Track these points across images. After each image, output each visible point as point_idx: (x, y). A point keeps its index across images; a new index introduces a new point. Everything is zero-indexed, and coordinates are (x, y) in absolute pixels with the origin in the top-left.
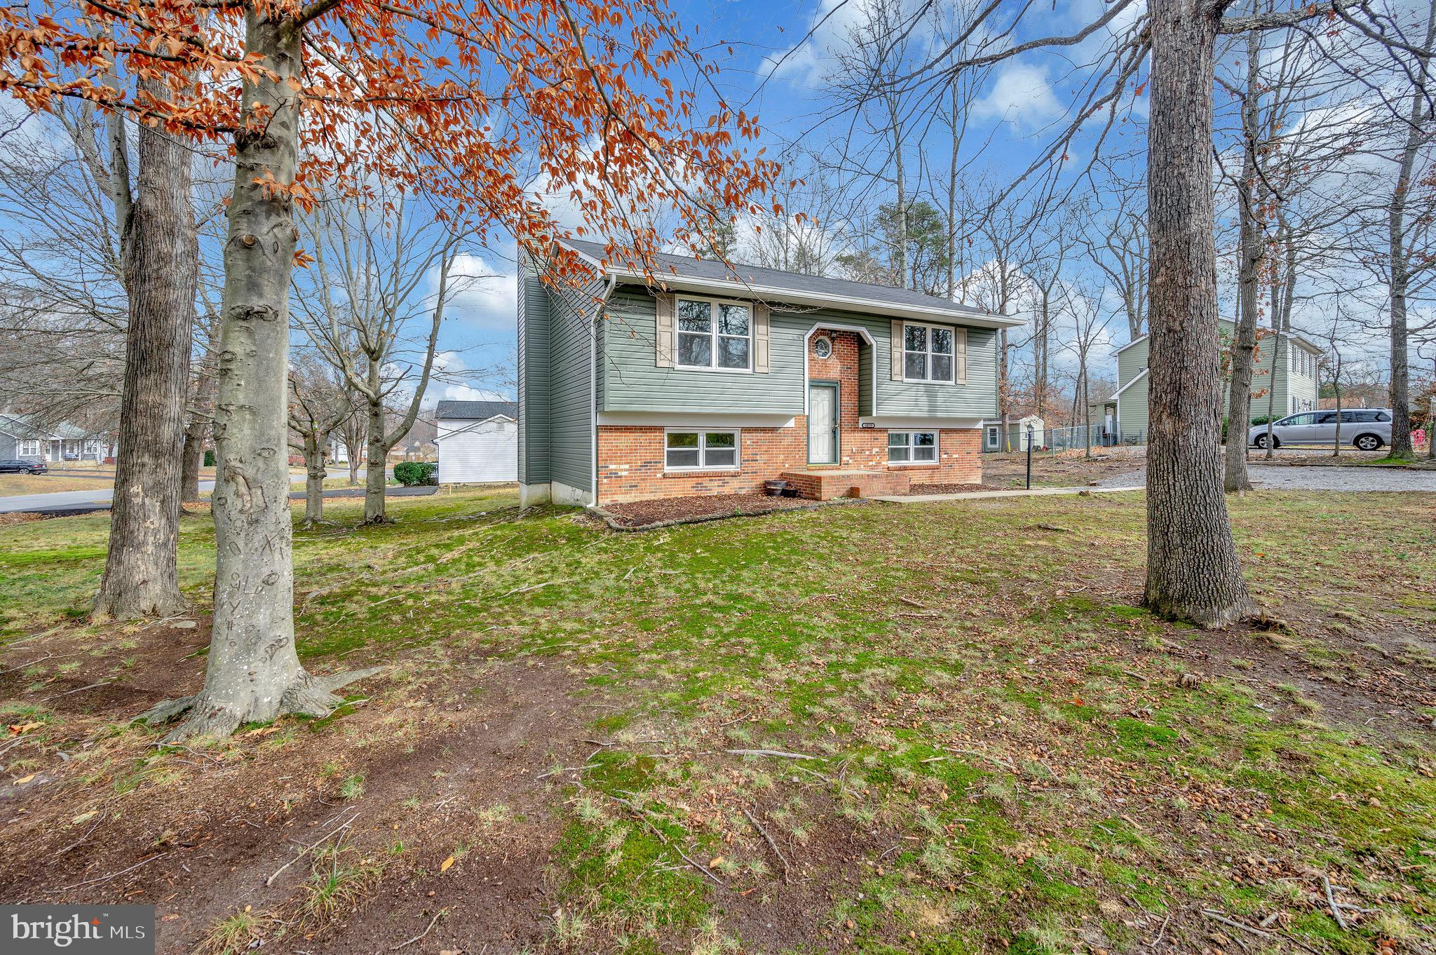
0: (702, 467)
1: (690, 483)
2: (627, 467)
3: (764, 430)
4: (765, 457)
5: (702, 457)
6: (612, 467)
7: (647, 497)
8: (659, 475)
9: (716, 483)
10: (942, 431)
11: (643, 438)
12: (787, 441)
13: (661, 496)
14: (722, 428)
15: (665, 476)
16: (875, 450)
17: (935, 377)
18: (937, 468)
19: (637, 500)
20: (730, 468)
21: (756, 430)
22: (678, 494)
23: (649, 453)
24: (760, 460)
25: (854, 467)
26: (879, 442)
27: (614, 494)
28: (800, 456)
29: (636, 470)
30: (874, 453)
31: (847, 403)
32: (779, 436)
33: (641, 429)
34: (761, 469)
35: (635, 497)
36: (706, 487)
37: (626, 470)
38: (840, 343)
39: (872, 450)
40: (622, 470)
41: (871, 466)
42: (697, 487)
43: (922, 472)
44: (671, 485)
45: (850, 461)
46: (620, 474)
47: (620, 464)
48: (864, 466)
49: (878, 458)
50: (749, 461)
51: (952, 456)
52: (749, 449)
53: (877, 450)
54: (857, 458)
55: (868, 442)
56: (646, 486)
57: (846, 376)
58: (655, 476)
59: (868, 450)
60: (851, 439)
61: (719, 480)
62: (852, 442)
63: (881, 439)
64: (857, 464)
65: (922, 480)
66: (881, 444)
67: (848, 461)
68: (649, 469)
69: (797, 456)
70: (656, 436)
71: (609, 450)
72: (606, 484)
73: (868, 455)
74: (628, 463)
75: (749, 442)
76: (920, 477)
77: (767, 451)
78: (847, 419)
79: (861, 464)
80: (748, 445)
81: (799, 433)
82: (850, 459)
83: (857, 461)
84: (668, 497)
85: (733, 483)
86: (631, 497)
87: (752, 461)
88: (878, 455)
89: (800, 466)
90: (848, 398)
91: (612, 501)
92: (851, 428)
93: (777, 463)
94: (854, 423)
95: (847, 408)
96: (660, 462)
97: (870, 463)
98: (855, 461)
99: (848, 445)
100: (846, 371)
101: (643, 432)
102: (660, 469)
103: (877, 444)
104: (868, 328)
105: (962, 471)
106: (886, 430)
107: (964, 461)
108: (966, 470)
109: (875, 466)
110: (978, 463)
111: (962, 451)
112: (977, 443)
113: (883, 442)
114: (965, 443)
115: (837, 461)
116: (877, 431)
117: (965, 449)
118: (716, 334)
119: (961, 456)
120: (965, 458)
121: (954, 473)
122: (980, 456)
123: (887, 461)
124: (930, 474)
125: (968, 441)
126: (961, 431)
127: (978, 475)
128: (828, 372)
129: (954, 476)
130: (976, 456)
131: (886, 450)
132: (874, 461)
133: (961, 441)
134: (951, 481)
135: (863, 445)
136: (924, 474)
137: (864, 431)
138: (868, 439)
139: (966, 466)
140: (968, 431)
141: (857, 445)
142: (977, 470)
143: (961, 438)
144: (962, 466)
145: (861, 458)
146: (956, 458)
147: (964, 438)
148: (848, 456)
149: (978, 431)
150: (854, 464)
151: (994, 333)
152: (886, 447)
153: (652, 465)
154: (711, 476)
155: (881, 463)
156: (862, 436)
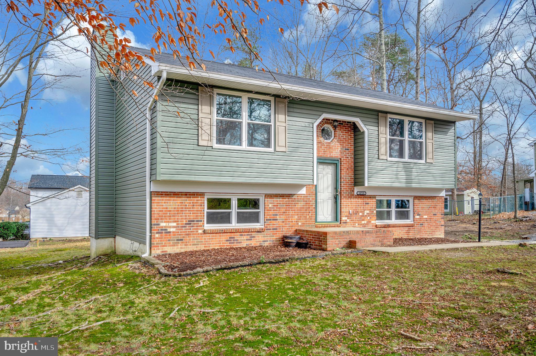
0: (234, 224)
1: (224, 237)
2: (175, 224)
3: (282, 196)
4: (283, 217)
5: (234, 217)
6: (163, 224)
7: (190, 248)
8: (200, 231)
9: (245, 238)
10: (415, 197)
11: (187, 201)
12: (300, 204)
14: (250, 194)
15: (205, 232)
16: (366, 212)
17: (411, 157)
18: (412, 226)
19: (183, 251)
20: (257, 226)
21: (277, 196)
22: (215, 246)
23: (193, 213)
24: (279, 220)
25: (351, 225)
26: (369, 206)
27: (164, 246)
28: (310, 217)
29: (182, 227)
30: (365, 214)
31: (346, 176)
32: (294, 201)
33: (186, 195)
34: (280, 227)
35: (181, 248)
36: (237, 240)
37: (174, 227)
38: (341, 130)
39: (364, 212)
40: (170, 227)
41: (363, 224)
42: (230, 240)
43: (401, 229)
44: (210, 239)
45: (348, 221)
46: (169, 230)
47: (169, 222)
48: (359, 224)
49: (369, 218)
50: (271, 220)
51: (423, 217)
52: (271, 210)
53: (368, 212)
54: (353, 218)
55: (361, 206)
56: (190, 240)
57: (345, 155)
58: (197, 231)
59: (361, 212)
60: (348, 203)
61: (248, 235)
62: (349, 206)
63: (370, 204)
64: (353, 223)
65: (401, 235)
66: (371, 208)
67: (346, 220)
68: (193, 226)
69: (308, 217)
70: (198, 200)
71: (160, 211)
72: (157, 238)
73: (361, 216)
74: (175, 222)
75: (270, 206)
76: (399, 233)
77: (284, 213)
78: (345, 189)
79: (356, 223)
80: (270, 208)
81: (309, 199)
82: (348, 219)
83: (353, 220)
84: (207, 248)
85: (259, 237)
86: (178, 248)
87: (273, 220)
88: (368, 216)
89: (310, 224)
90: (346, 172)
91: (163, 252)
92: (348, 195)
93: (292, 222)
94: (351, 191)
95: (345, 180)
96: (201, 221)
97: (363, 222)
98: (352, 220)
99: (346, 208)
100: (344, 151)
101: (188, 197)
102: (201, 226)
103: (368, 208)
104: (362, 119)
105: (430, 228)
106: (375, 197)
107: (432, 220)
108: (433, 228)
109: (366, 224)
110: (441, 222)
111: (430, 213)
112: (441, 207)
113: (373, 205)
114: (432, 207)
115: (338, 220)
116: (368, 197)
117: (432, 211)
118: (246, 121)
119: (429, 217)
120: (432, 218)
121: (424, 230)
122: (443, 216)
123: (375, 220)
124: (407, 231)
125: (434, 205)
126: (429, 198)
127: (442, 231)
128: (331, 152)
129: (424, 232)
130: (440, 216)
131: (375, 212)
132: (366, 220)
133: (429, 206)
134: (423, 236)
135: (357, 208)
136: (405, 231)
137: (358, 197)
138: (361, 204)
139: (433, 224)
140: (434, 198)
141: (353, 208)
142: (441, 227)
143: (430, 204)
144: (430, 224)
145: (356, 218)
146: (426, 218)
147: (432, 204)
148: (346, 216)
149: (442, 198)
150: (350, 223)
151: (452, 124)
152: (374, 210)
153: (194, 223)
154: (241, 232)
155: (371, 222)
156: (356, 201)
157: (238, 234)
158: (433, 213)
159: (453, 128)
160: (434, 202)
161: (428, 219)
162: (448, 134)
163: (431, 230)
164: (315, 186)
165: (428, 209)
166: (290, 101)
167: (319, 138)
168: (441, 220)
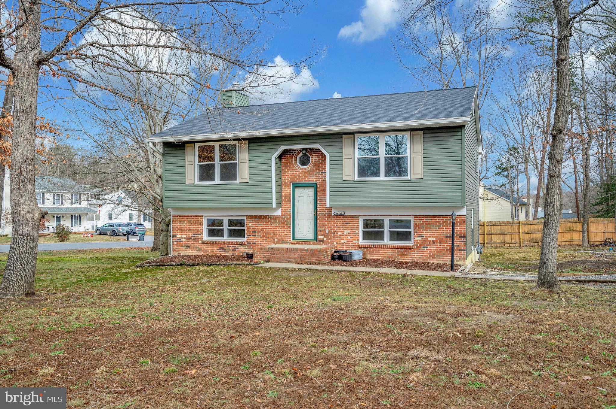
0: (226, 238)
1: (216, 247)
2: (185, 236)
3: (260, 217)
4: (261, 234)
5: (226, 233)
6: (178, 236)
7: (194, 253)
8: (200, 242)
9: (231, 248)
10: (416, 217)
11: (192, 221)
12: (275, 223)
13: (200, 253)
14: (236, 215)
15: (203, 243)
17: (389, 175)
19: (190, 254)
20: (243, 240)
21: (255, 217)
22: (210, 253)
23: (196, 229)
24: (258, 236)
25: (328, 243)
26: (350, 225)
27: (179, 250)
28: (285, 234)
29: (189, 238)
30: (345, 234)
31: (322, 198)
32: (270, 221)
33: (191, 217)
34: (258, 241)
35: (189, 252)
36: (225, 250)
37: (185, 238)
38: (316, 155)
39: (343, 231)
40: (182, 238)
41: (343, 243)
42: (220, 250)
43: (394, 251)
44: (206, 247)
45: (325, 239)
46: (182, 240)
47: (181, 234)
48: (337, 243)
49: (349, 237)
50: (250, 236)
51: (428, 239)
52: (251, 228)
53: (349, 231)
54: (331, 237)
55: (340, 225)
56: (194, 247)
57: (321, 178)
58: (198, 242)
59: (339, 232)
60: (325, 223)
61: (233, 246)
62: (326, 225)
63: (351, 223)
64: (330, 241)
65: (394, 257)
66: (352, 227)
67: (323, 239)
68: (195, 238)
69: (283, 234)
70: (198, 220)
71: (177, 227)
72: (175, 245)
73: (340, 235)
74: (185, 234)
75: (250, 224)
76: (391, 255)
77: (262, 230)
78: (321, 209)
79: (334, 241)
80: (250, 226)
81: (285, 219)
82: (325, 237)
83: (331, 239)
84: (205, 254)
85: (241, 248)
86: (187, 252)
87: (252, 236)
88: (349, 236)
89: (285, 240)
90: (323, 194)
91: (179, 254)
92: (325, 215)
93: (269, 238)
94: (328, 211)
95: (322, 202)
96: (201, 235)
97: (342, 241)
98: (329, 239)
99: (322, 227)
100: (320, 175)
101: (192, 218)
102: (201, 238)
103: (348, 228)
104: (322, 144)
105: (441, 252)
106: (357, 217)
107: (443, 243)
108: (446, 252)
109: (346, 243)
110: (460, 246)
111: (441, 235)
112: (460, 228)
113: (354, 225)
114: (443, 228)
115: (316, 238)
116: (348, 217)
117: (444, 233)
118: (217, 162)
119: (438, 239)
120: (444, 241)
121: (430, 254)
122: (463, 239)
123: (358, 240)
124: (403, 253)
125: (447, 226)
126: (439, 217)
127: (461, 257)
128: (307, 177)
129: (430, 256)
130: (458, 239)
131: (357, 232)
132: (346, 240)
133: (438, 226)
134: (427, 260)
135: (336, 227)
136: (400, 253)
137: (337, 217)
138: (340, 223)
139: (445, 248)
140: (447, 217)
141: (330, 227)
142: (459, 252)
143: (439, 224)
144: (440, 248)
145: (333, 237)
146: (433, 241)
147: (443, 224)
148: (322, 235)
149: (461, 218)
150: (327, 241)
151: (459, 130)
152: (357, 230)
153: (196, 236)
154: (229, 244)
155: (352, 241)
156: (335, 221)
157: (226, 245)
158: (445, 235)
159: (459, 133)
160: (447, 222)
161: (437, 241)
162: (450, 142)
163: (442, 254)
164: (290, 208)
165: (436, 230)
166: (251, 141)
167: (294, 166)
168: (460, 244)
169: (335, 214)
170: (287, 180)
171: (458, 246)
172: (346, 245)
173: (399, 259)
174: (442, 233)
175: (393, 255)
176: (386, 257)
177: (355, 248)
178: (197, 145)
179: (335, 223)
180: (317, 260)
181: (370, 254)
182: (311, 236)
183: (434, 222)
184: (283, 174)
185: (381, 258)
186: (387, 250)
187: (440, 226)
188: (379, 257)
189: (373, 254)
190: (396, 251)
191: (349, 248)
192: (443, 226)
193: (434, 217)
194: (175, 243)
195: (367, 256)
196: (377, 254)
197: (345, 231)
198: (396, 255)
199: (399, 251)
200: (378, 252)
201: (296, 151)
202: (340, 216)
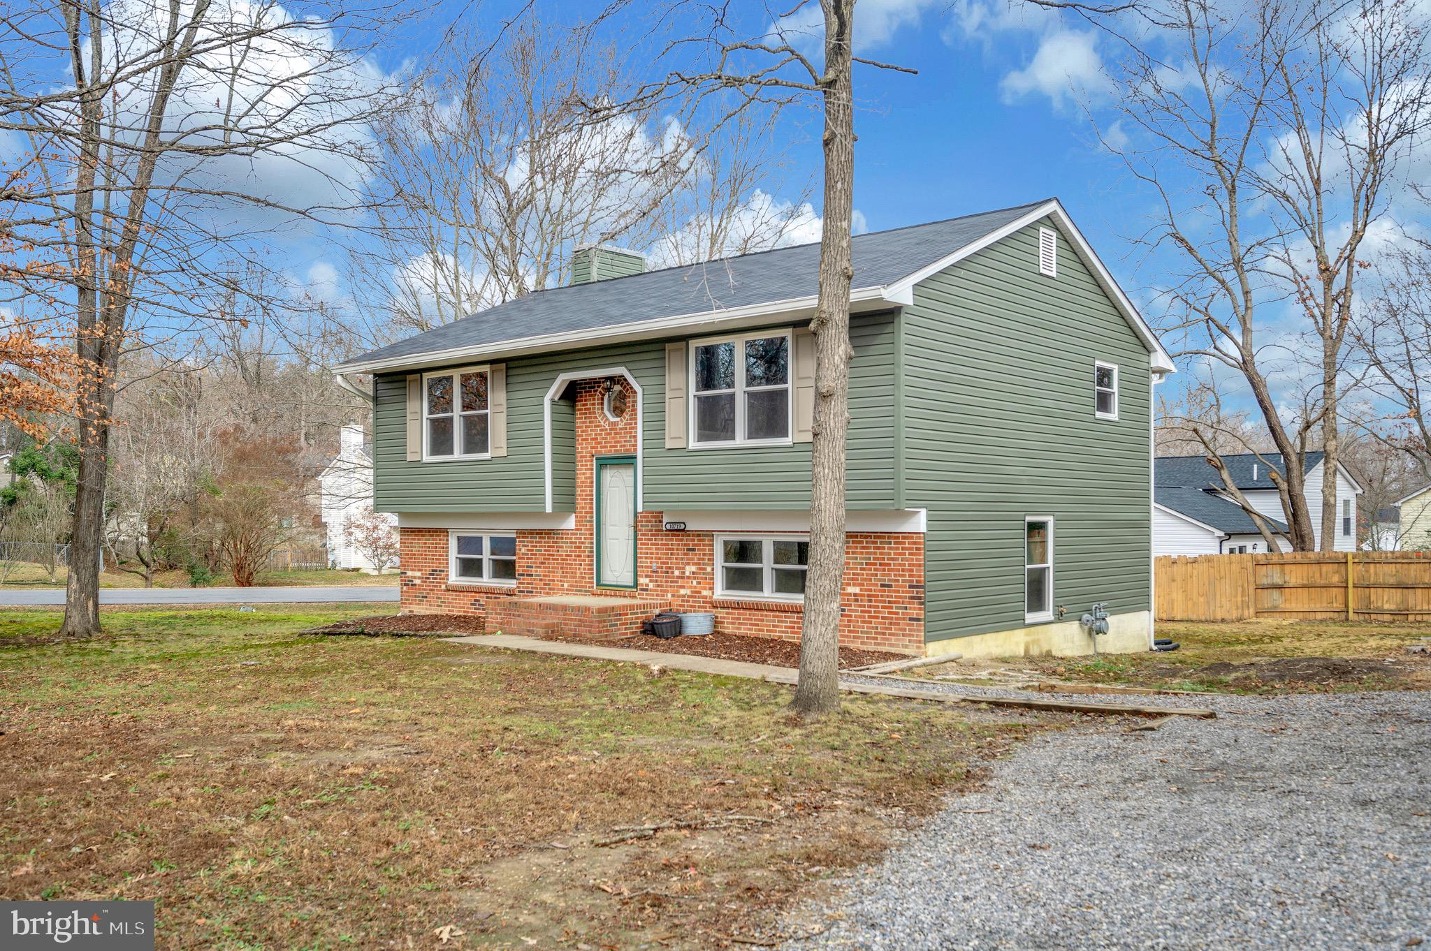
0: (486, 579)
1: (468, 599)
2: (418, 574)
3: (540, 533)
4: (541, 571)
5: (486, 567)
7: (434, 611)
8: (443, 587)
9: (491, 602)
11: (430, 541)
12: (566, 548)
13: (444, 611)
15: (449, 589)
16: (690, 569)
17: (756, 434)
19: (428, 613)
20: (512, 584)
21: (532, 532)
22: (459, 611)
23: (437, 559)
24: (536, 575)
25: (657, 595)
26: (696, 555)
28: (582, 573)
29: (426, 578)
30: (687, 574)
32: (556, 542)
33: (429, 532)
34: (536, 588)
35: (427, 609)
36: (482, 605)
37: (419, 578)
39: (684, 568)
40: (415, 578)
42: (475, 605)
43: (778, 616)
44: (453, 599)
45: (651, 586)
48: (673, 596)
50: (525, 575)
51: (844, 589)
52: (525, 558)
53: (694, 568)
54: (661, 581)
55: (678, 554)
56: (433, 598)
58: (441, 586)
59: (677, 568)
60: (650, 549)
61: (494, 598)
62: (653, 553)
63: (699, 550)
64: (661, 590)
65: (780, 632)
66: (699, 559)
67: (647, 585)
68: (436, 579)
69: (578, 573)
70: (438, 540)
72: (405, 592)
73: (678, 577)
74: (419, 570)
75: (524, 550)
76: (774, 626)
77: (542, 563)
79: (668, 591)
80: (524, 554)
81: (583, 538)
82: (651, 581)
83: (662, 586)
84: (451, 613)
86: (423, 609)
87: (528, 575)
88: (694, 578)
89: (585, 587)
91: (410, 611)
92: (651, 530)
93: (554, 581)
94: (656, 521)
96: (445, 571)
97: (682, 592)
98: (658, 586)
99: (646, 558)
101: (431, 535)
102: (445, 579)
103: (692, 559)
104: (631, 366)
105: (871, 623)
106: (710, 534)
107: (876, 601)
108: (881, 623)
109: (689, 596)
110: (910, 608)
111: (871, 580)
112: (909, 565)
113: (704, 555)
114: (875, 564)
115: (636, 585)
116: (693, 535)
117: (876, 575)
118: (457, 413)
119: (866, 590)
120: (877, 596)
121: (849, 626)
122: (917, 592)
123: (711, 588)
124: (795, 622)
125: (884, 559)
126: (866, 537)
127: (913, 636)
128: (618, 442)
129: (849, 631)
130: (907, 592)
131: (709, 569)
132: (688, 588)
133: (865, 558)
134: (844, 641)
135: (670, 558)
136: (791, 622)
137: (673, 535)
138: (677, 549)
139: (879, 612)
140: (884, 537)
141: (660, 558)
142: (908, 625)
143: (867, 553)
144: (870, 612)
145: (667, 582)
146: (855, 595)
147: (875, 553)
148: (647, 576)
149: (912, 538)
150: (656, 590)
151: (888, 318)
152: (708, 565)
153: (437, 573)
154: (489, 592)
155: (700, 592)
156: (668, 545)
157: (484, 595)
158: (879, 580)
159: (889, 329)
160: (884, 548)
161: (863, 595)
162: (873, 350)
163: (873, 628)
164: (592, 513)
165: (861, 569)
166: (511, 364)
167: (596, 418)
168: (909, 603)
169: (668, 527)
170: (584, 450)
171: (906, 608)
172: (688, 601)
173: (789, 637)
174: (872, 575)
175: (777, 626)
176: (763, 631)
177: (705, 607)
178: (426, 376)
179: (669, 549)
180: (590, 632)
181: (733, 623)
182: (628, 579)
183: (856, 548)
184: (579, 436)
185: (753, 633)
186: (766, 616)
187: (870, 559)
188: (749, 629)
189: (739, 624)
190: (781, 617)
191: (695, 607)
192: (874, 559)
193: (857, 537)
194: (405, 588)
195: (728, 628)
196: (746, 624)
197: (687, 567)
198: (781, 627)
199: (789, 617)
200: (748, 619)
201: (599, 382)
202: (679, 531)
